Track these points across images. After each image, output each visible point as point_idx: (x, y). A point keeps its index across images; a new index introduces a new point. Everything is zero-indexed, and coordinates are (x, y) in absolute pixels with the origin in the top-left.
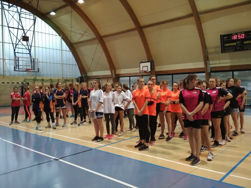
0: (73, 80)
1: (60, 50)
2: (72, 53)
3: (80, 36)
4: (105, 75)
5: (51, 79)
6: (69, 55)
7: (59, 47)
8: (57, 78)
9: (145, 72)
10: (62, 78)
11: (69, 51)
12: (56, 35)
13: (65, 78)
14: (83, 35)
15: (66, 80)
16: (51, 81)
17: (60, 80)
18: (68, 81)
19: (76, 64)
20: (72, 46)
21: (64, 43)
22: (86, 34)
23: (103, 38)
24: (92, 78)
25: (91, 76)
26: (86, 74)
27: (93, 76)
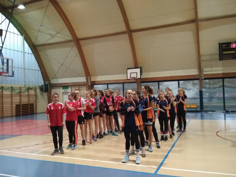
0: (36, 88)
1: (22, 52)
2: (35, 56)
3: (50, 37)
4: (76, 83)
5: (12, 87)
6: (31, 58)
7: (20, 48)
8: (19, 86)
9: (134, 78)
10: (23, 85)
11: (32, 54)
12: (18, 34)
13: (28, 86)
14: (53, 36)
15: (29, 88)
16: (12, 89)
17: (23, 89)
18: (31, 89)
19: (39, 69)
20: (35, 48)
21: (26, 45)
22: (59, 35)
23: (80, 41)
24: (57, 85)
25: (56, 84)
26: (50, 81)
27: (59, 84)
